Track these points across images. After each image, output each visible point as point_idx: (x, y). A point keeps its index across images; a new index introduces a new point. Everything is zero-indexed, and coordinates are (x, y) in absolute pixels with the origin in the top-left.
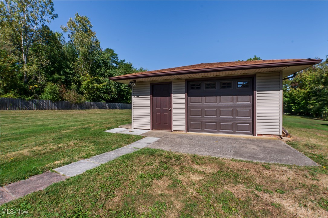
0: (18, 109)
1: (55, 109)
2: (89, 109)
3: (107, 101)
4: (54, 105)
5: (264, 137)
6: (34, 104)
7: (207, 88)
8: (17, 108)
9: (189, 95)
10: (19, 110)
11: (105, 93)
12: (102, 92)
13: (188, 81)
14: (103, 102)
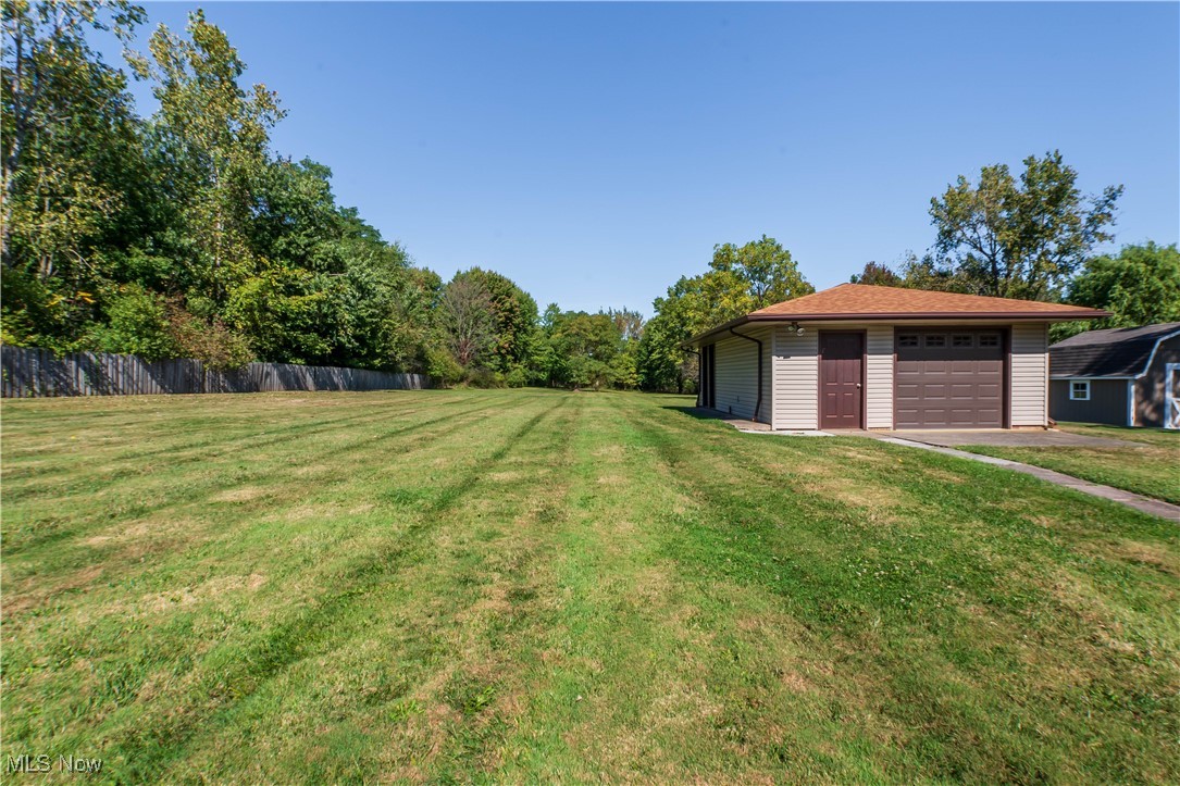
0: (30, 393)
1: (154, 390)
2: (258, 391)
3: (313, 360)
4: (149, 378)
5: (1021, 429)
6: (85, 369)
7: (929, 344)
8: (24, 388)
9: (901, 357)
10: (33, 396)
11: (306, 330)
12: (299, 326)
13: (898, 329)
14: (298, 365)
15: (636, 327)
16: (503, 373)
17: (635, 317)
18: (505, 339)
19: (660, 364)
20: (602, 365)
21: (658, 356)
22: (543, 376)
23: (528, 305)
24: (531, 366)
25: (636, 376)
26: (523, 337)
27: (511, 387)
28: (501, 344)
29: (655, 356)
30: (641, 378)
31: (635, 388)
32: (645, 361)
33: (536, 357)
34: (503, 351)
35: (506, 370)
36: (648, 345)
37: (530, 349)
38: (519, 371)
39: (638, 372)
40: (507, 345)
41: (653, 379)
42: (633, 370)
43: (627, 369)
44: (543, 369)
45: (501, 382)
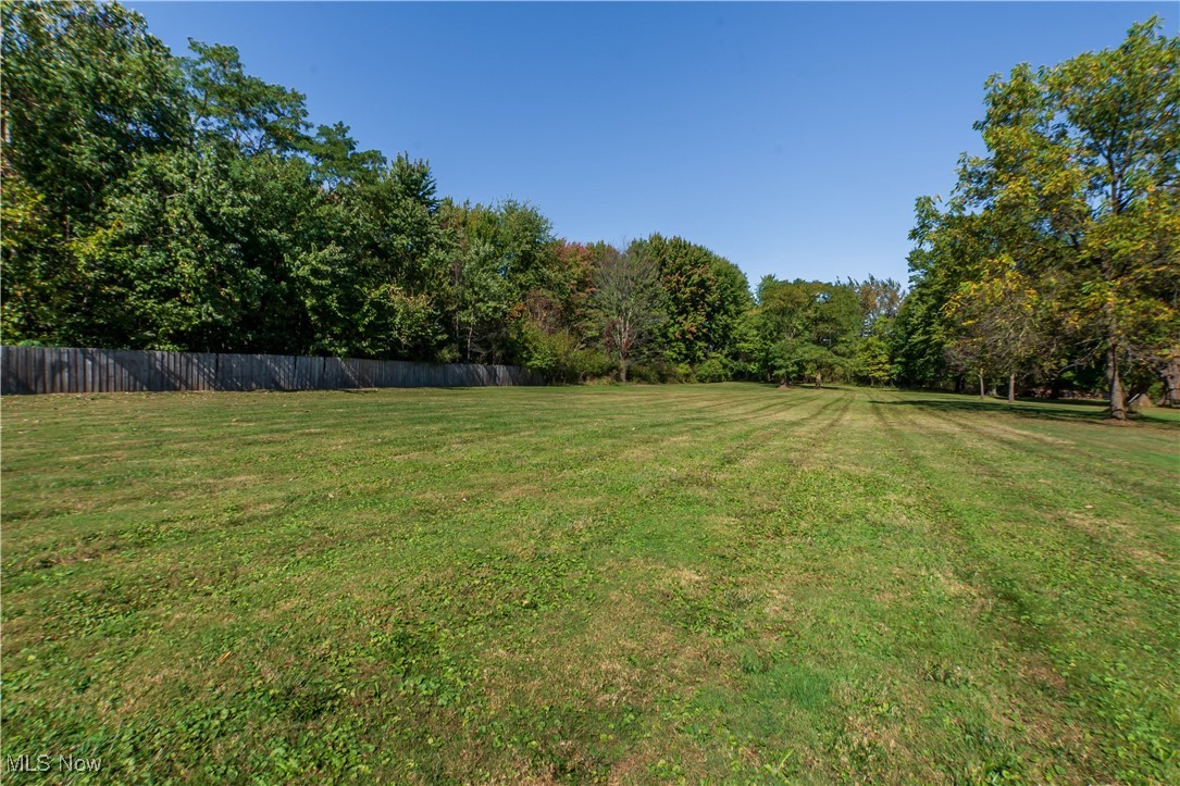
15: (892, 301)
16: (691, 364)
17: (889, 287)
18: (693, 322)
19: (925, 350)
20: (823, 351)
21: (922, 338)
22: (753, 367)
23: (732, 278)
24: (735, 356)
25: (887, 366)
26: (722, 319)
27: (701, 381)
28: (686, 328)
29: (917, 338)
30: (896, 370)
31: (888, 384)
32: (903, 346)
33: (743, 344)
34: (689, 336)
35: (693, 361)
36: (906, 324)
37: (734, 334)
38: (716, 361)
39: (891, 361)
40: (694, 329)
41: (914, 372)
42: (884, 358)
43: (875, 357)
44: (755, 360)
45: (687, 376)
